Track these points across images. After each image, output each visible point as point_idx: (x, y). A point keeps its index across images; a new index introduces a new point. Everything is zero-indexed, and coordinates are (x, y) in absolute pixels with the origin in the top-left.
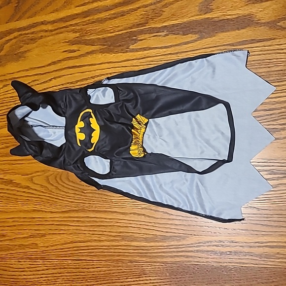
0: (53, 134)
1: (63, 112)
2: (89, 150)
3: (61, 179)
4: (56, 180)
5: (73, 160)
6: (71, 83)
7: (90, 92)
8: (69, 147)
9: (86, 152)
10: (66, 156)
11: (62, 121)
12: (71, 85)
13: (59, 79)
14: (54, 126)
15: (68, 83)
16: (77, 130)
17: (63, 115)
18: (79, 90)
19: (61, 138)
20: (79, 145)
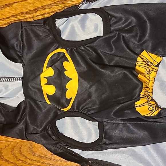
0: (4, 89)
1: (18, 56)
2: (64, 109)
3: (21, 153)
4: (14, 154)
5: (41, 126)
6: (27, 13)
7: (60, 23)
8: (31, 106)
9: (59, 113)
10: (28, 120)
11: (18, 69)
12: (27, 16)
13: (7, 9)
14: (4, 77)
15: (22, 14)
16: (43, 81)
17: (19, 61)
18: (42, 21)
19: (17, 93)
20: (48, 102)
